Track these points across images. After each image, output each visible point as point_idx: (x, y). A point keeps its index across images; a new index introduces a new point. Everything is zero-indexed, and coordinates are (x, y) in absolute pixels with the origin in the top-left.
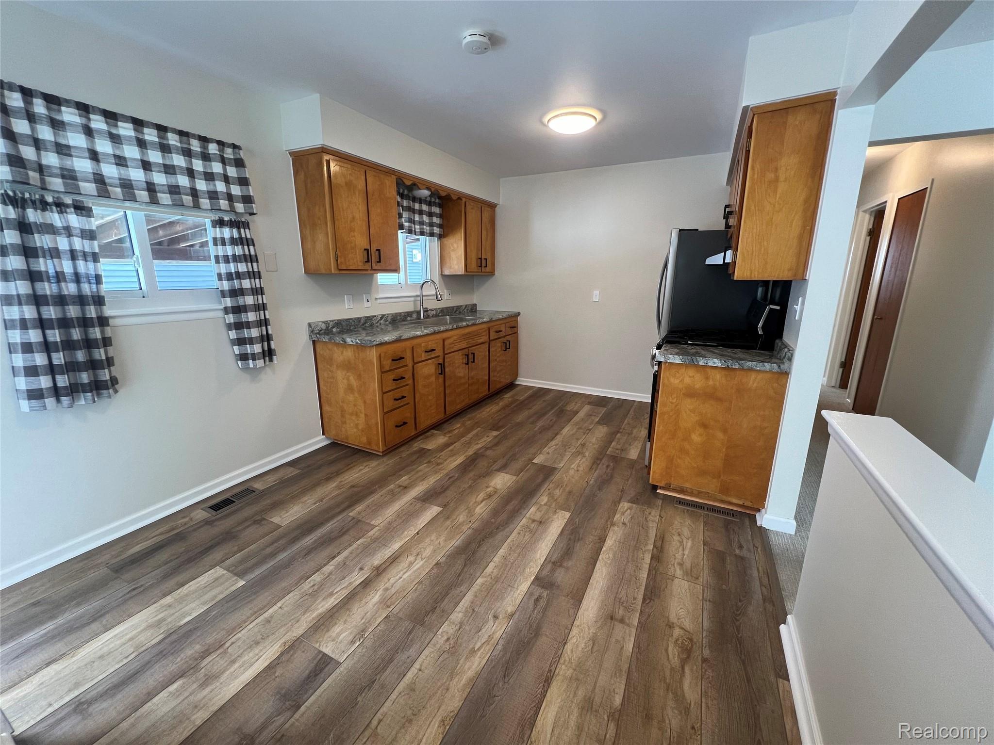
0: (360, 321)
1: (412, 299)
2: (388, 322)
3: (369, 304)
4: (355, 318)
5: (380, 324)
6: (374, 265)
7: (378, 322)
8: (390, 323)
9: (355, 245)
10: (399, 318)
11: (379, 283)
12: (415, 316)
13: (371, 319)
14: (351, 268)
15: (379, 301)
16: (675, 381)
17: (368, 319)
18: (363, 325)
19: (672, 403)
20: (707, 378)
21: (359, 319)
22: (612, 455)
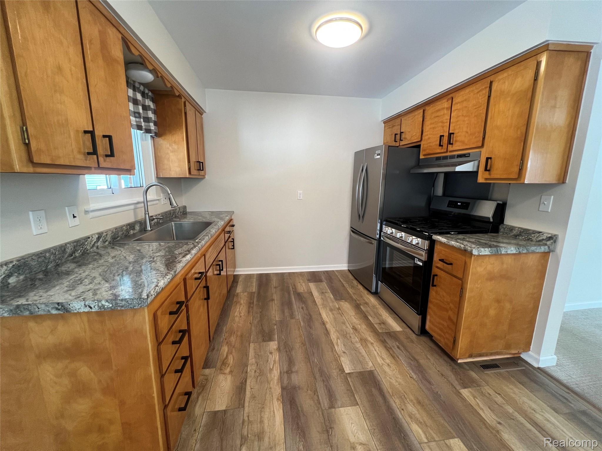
0: (64, 251)
1: (132, 207)
2: (107, 243)
3: (77, 221)
4: (55, 248)
5: (97, 248)
6: (101, 159)
7: (94, 245)
8: (110, 243)
9: (67, 120)
10: (120, 233)
11: (88, 188)
12: (137, 228)
13: (83, 244)
14: (61, 162)
15: (91, 215)
16: (480, 269)
17: (79, 243)
18: (71, 255)
19: (477, 288)
20: (503, 263)
21: (62, 248)
22: (386, 333)
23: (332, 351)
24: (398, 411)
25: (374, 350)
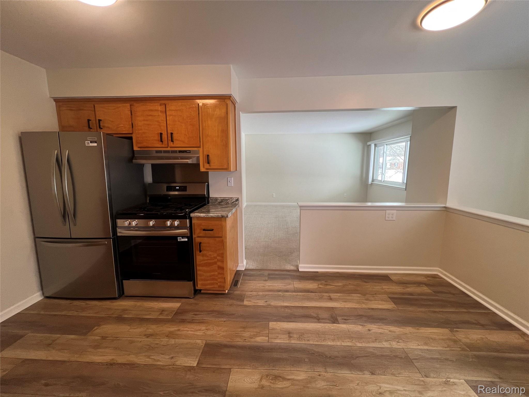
22: (174, 315)
23: (162, 369)
24: (244, 343)
25: (187, 332)
